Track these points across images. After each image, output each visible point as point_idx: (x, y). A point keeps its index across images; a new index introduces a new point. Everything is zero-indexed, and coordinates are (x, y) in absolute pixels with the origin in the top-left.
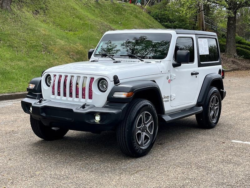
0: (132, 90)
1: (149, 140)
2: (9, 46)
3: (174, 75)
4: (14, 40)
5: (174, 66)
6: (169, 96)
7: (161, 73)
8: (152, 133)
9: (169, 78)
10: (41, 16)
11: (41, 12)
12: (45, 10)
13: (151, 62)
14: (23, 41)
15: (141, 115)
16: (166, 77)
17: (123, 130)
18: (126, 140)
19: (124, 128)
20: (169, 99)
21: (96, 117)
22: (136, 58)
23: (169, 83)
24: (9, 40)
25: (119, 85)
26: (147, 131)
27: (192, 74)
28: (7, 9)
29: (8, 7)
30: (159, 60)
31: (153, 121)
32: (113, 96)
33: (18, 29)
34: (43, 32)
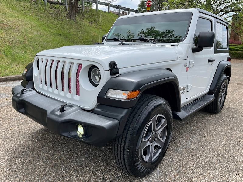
0: (138, 86)
1: (160, 150)
2: (72, 41)
3: (193, 61)
4: (75, 38)
5: (194, 51)
6: (185, 87)
7: (179, 59)
8: (164, 140)
9: (187, 66)
10: (94, 25)
11: (95, 23)
12: (97, 22)
13: (165, 46)
14: (81, 39)
15: (151, 122)
16: (184, 64)
17: (122, 148)
18: (126, 162)
19: (123, 145)
20: (185, 90)
21: (78, 127)
22: (148, 42)
23: (187, 71)
24: (72, 38)
25: (118, 76)
26: (158, 139)
27: (209, 61)
28: (73, 19)
29: (74, 18)
30: (176, 44)
31: (167, 125)
32: (106, 94)
33: (78, 32)
34: (94, 34)
